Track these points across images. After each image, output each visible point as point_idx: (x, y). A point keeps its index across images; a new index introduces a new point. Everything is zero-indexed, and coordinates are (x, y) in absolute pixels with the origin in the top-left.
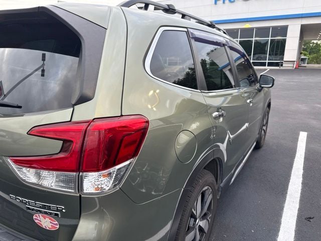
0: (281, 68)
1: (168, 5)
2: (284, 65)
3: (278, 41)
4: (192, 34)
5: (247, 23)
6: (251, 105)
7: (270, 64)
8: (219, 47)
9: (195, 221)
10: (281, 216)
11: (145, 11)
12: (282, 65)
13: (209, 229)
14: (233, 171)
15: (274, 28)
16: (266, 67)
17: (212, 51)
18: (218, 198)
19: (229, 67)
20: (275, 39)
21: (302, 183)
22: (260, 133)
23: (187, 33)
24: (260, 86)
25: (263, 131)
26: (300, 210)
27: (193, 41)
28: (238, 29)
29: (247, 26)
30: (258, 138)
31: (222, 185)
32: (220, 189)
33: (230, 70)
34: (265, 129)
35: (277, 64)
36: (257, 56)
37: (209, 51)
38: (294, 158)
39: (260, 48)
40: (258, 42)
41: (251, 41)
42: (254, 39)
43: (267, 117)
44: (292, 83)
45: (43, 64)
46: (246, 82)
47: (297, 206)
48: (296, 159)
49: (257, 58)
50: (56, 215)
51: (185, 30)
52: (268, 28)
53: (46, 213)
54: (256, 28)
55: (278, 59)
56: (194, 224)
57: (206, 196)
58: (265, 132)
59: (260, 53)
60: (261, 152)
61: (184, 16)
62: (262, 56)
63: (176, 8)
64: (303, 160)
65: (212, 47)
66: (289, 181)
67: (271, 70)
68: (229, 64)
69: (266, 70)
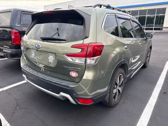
0: (162, 31)
1: (108, 5)
2: (163, 30)
3: (161, 16)
4: (117, 15)
5: (143, 7)
6: (141, 45)
7: (155, 29)
8: (127, 21)
9: (117, 86)
10: (152, 92)
11: (100, 8)
12: (162, 30)
13: (122, 92)
14: (132, 73)
15: (158, 9)
16: (153, 31)
17: (124, 22)
18: (126, 81)
19: (132, 30)
20: (159, 15)
21: (164, 81)
22: (146, 60)
23: (115, 15)
24: (146, 38)
25: (147, 60)
26: (161, 90)
27: (117, 18)
28: (138, 11)
29: (143, 8)
30: (145, 62)
31: (127, 76)
32: (127, 78)
33: (133, 32)
34: (149, 59)
35: (159, 29)
36: (148, 25)
37: (122, 22)
38: (162, 72)
39: (150, 20)
40: (149, 17)
41: (145, 17)
42: (147, 16)
43: (150, 53)
44: (167, 39)
45: (58, 32)
46: (140, 37)
47: (160, 89)
48: (163, 72)
49: (148, 26)
50: (78, 71)
51: (115, 14)
52: (155, 9)
53: (74, 71)
54: (148, 10)
55: (160, 26)
56: (116, 87)
57: (121, 78)
58: (149, 60)
59: (150, 23)
60: (146, 69)
61: (113, 9)
62: (151, 25)
63: (111, 6)
64: (166, 73)
65: (124, 21)
66: (158, 80)
67: (155, 32)
68: (132, 29)
69: (153, 32)
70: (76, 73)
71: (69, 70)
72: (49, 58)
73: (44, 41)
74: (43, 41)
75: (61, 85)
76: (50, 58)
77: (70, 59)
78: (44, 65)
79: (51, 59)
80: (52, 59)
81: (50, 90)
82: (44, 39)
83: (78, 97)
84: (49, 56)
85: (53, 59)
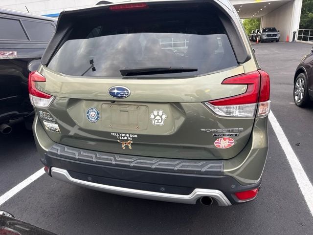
50: (236, 135)
53: (229, 135)
70: (229, 140)
71: (215, 135)
72: (152, 116)
73: (127, 78)
74: (124, 78)
75: (199, 172)
76: (155, 116)
77: (220, 111)
78: (135, 134)
79: (158, 118)
80: (161, 117)
81: (163, 189)
82: (128, 74)
83: (241, 189)
84: (152, 112)
85: (164, 117)
